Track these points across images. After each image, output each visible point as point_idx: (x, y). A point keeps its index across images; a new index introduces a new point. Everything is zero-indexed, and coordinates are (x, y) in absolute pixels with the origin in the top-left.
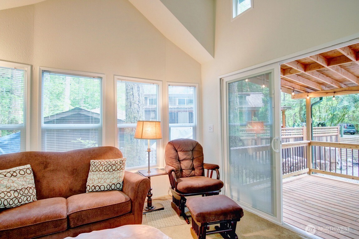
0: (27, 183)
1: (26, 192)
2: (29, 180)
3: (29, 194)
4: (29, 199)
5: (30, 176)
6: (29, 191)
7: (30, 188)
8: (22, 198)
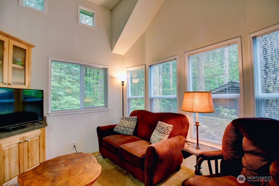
0: (130, 125)
1: (127, 129)
2: (131, 124)
3: (128, 130)
4: (127, 133)
5: (133, 122)
6: (128, 129)
7: (130, 128)
8: (125, 131)
